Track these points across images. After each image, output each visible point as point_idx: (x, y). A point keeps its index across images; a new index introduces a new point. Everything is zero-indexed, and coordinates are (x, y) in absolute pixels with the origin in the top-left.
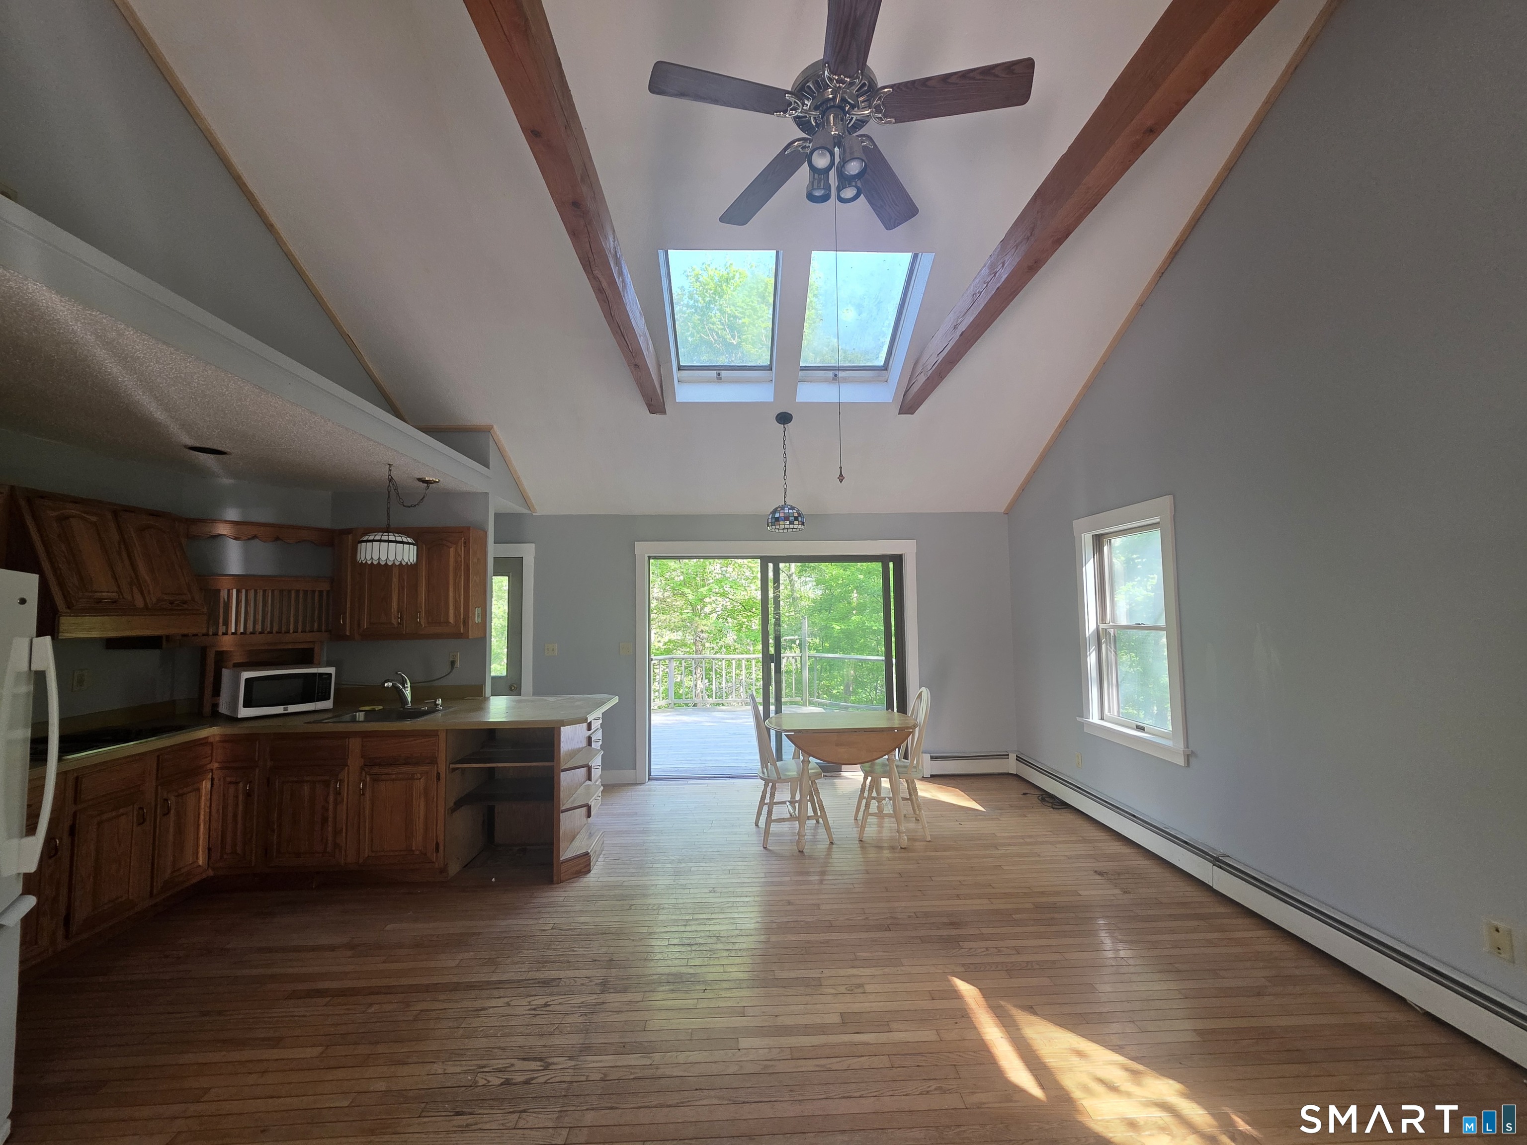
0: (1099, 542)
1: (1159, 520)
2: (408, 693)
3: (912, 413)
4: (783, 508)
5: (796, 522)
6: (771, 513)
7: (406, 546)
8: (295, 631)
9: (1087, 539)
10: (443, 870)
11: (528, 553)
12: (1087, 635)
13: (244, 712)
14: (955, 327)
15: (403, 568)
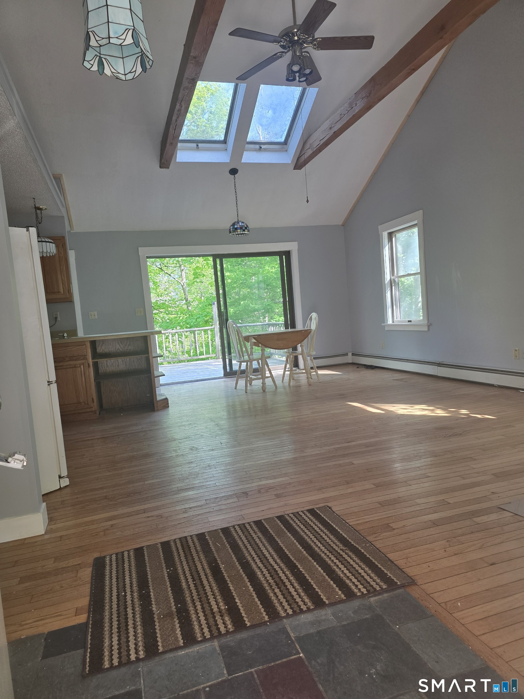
0: (390, 235)
1: (417, 222)
3: (300, 169)
4: (238, 223)
5: (246, 230)
6: (232, 226)
9: (385, 235)
10: (96, 412)
11: (71, 256)
12: (386, 283)
14: (330, 128)
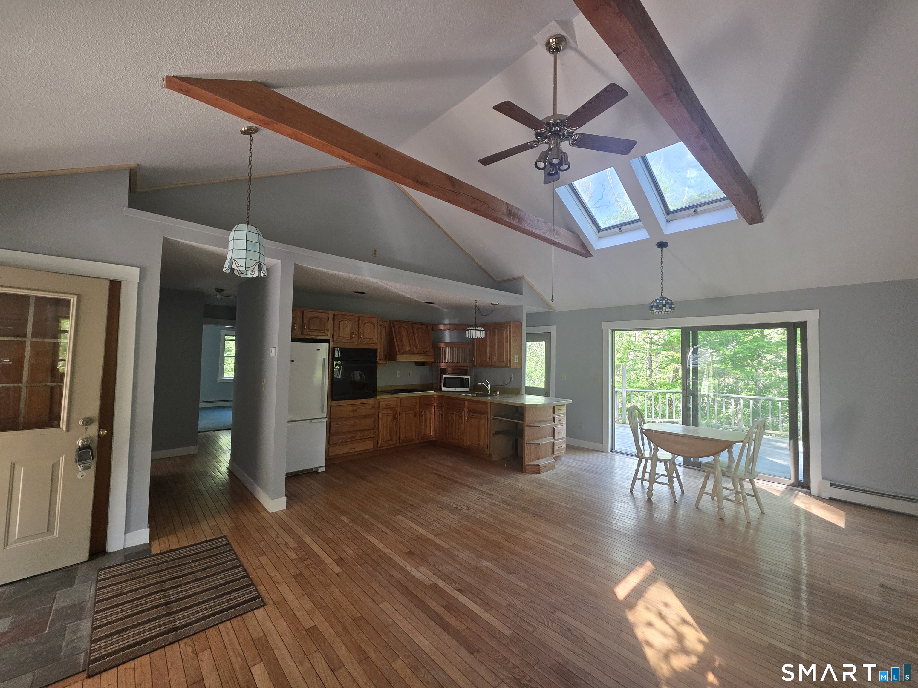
2: (489, 388)
3: (761, 222)
7: (479, 331)
8: (462, 363)
10: (490, 456)
11: (553, 330)
13: (444, 389)
15: (479, 339)
